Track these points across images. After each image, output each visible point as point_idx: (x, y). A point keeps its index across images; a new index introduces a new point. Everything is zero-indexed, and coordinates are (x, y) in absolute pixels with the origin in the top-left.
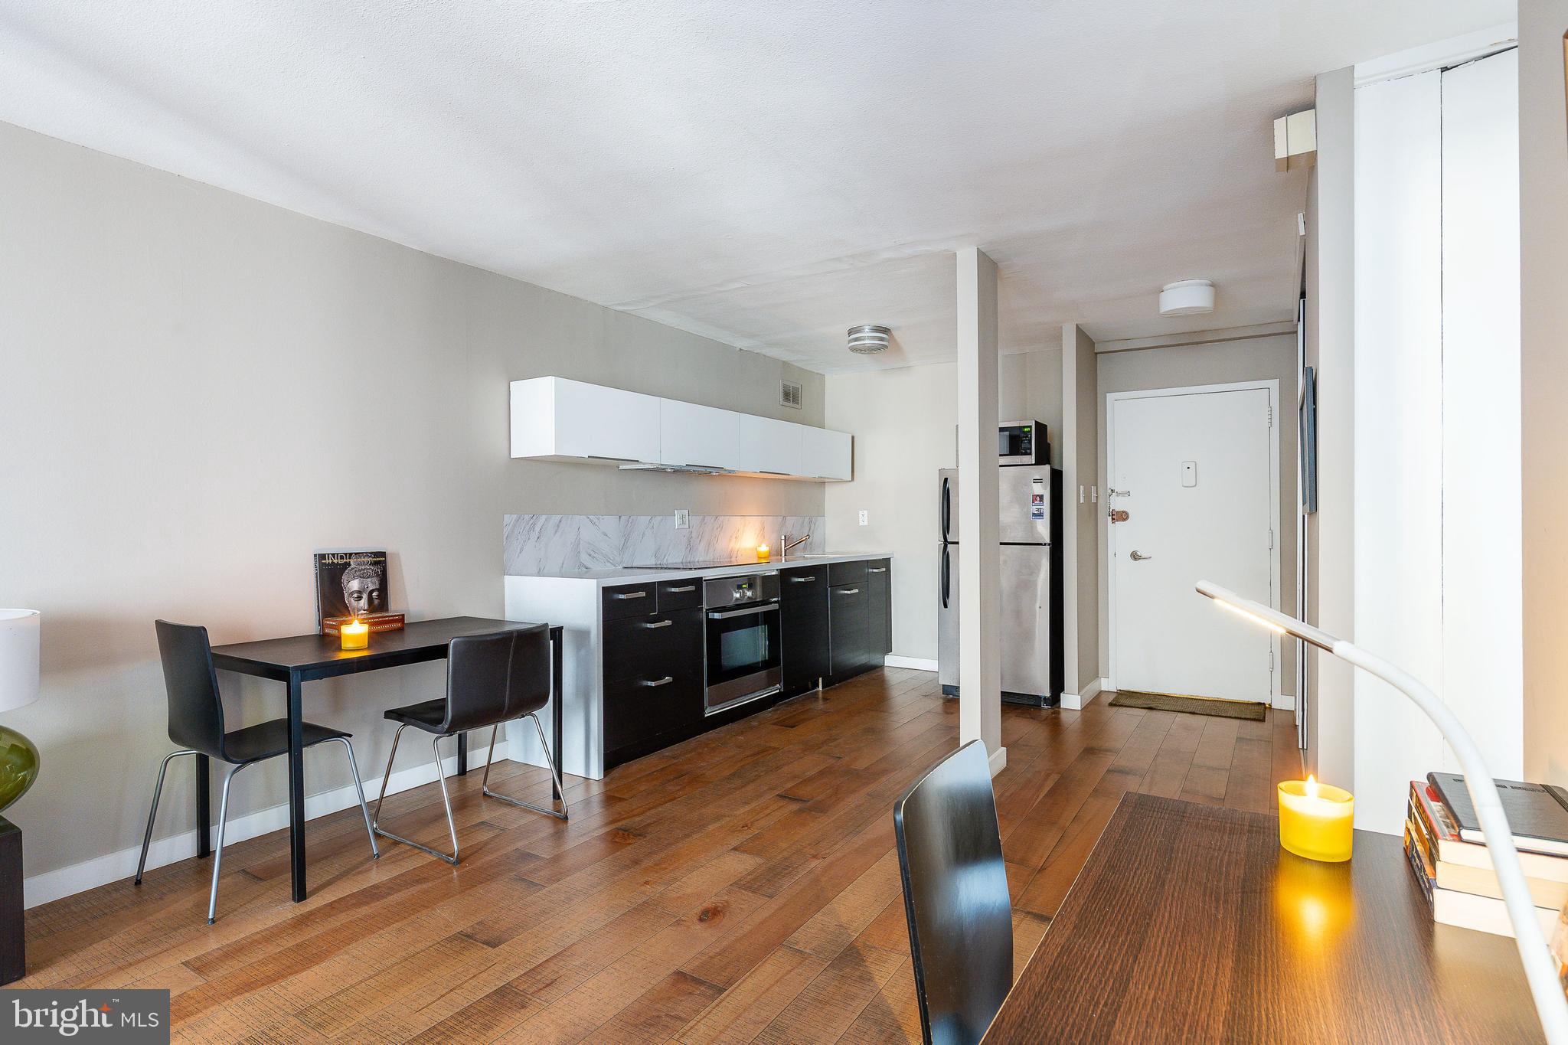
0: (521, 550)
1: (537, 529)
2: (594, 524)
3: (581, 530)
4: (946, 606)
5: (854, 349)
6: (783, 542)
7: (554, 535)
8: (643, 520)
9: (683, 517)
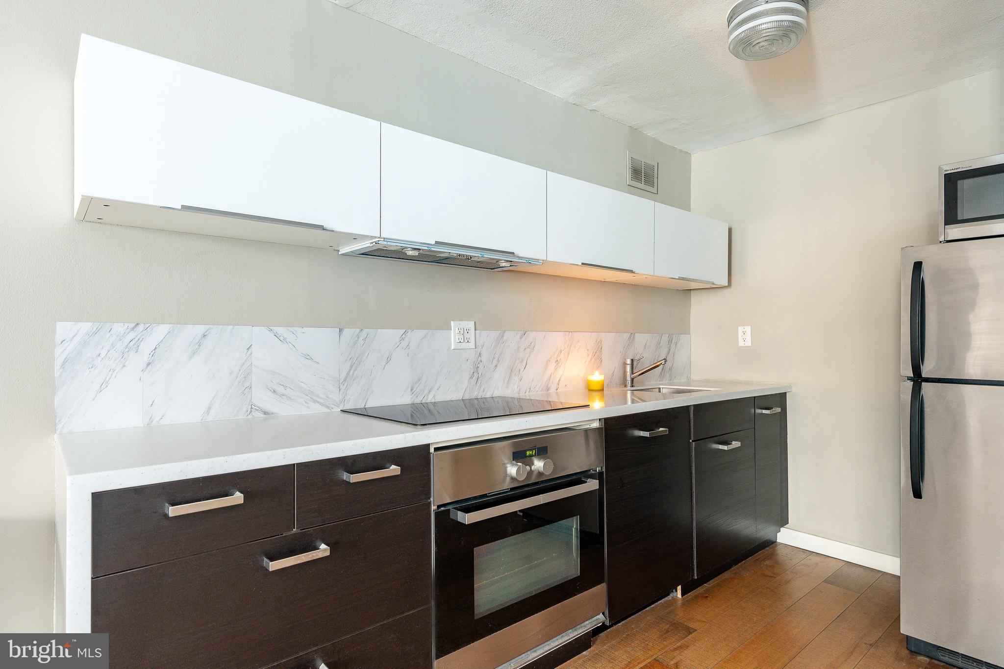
2: (284, 341)
3: (253, 349)
4: (917, 494)
6: (629, 367)
8: (389, 336)
9: (464, 332)
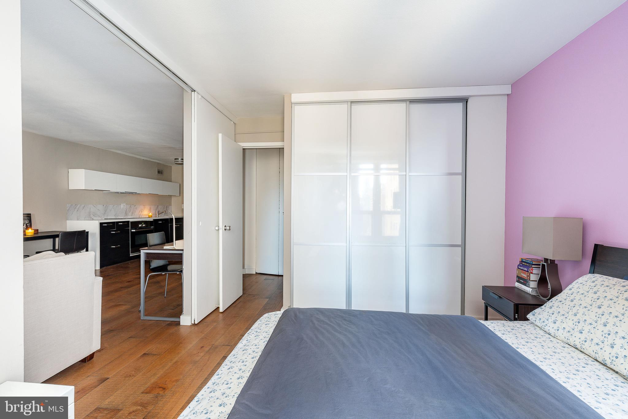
0: (72, 214)
1: (77, 208)
2: (95, 207)
3: (91, 208)
5: (176, 164)
6: (157, 213)
7: (83, 209)
8: (111, 206)
9: (124, 205)
